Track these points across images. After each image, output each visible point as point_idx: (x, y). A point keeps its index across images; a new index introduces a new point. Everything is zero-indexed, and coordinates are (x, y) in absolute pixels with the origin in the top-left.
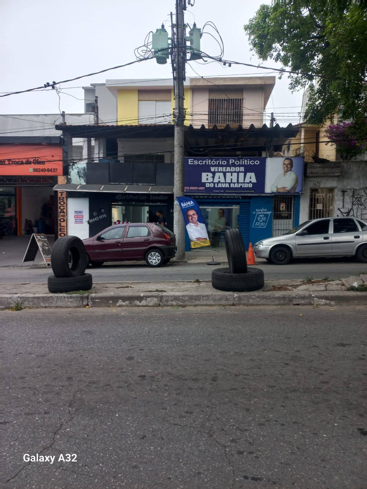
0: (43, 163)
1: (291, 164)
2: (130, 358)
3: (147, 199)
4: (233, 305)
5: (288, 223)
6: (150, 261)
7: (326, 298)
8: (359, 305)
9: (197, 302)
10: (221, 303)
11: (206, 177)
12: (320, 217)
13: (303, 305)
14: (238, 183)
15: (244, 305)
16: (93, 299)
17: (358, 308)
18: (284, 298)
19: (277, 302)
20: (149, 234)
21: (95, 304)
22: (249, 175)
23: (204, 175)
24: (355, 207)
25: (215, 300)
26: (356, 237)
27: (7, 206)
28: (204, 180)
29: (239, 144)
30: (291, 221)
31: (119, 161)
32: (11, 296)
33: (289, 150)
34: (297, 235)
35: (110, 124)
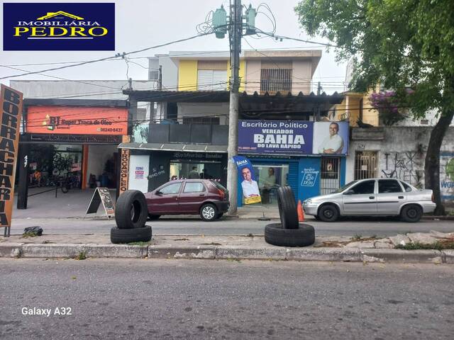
0: (110, 123)
1: (337, 128)
2: (188, 309)
3: (203, 157)
4: (286, 259)
5: (335, 183)
6: (204, 215)
7: (375, 255)
8: (408, 263)
9: (251, 256)
10: (274, 257)
11: (257, 138)
12: (365, 178)
13: (353, 261)
14: (287, 144)
15: (296, 260)
16: (152, 250)
17: (406, 265)
18: (335, 254)
19: (328, 258)
20: (204, 190)
21: (154, 256)
22: (297, 137)
23: (256, 136)
24: (398, 169)
25: (267, 254)
26: (400, 198)
27: (74, 162)
28: (256, 141)
29: (288, 109)
30: (337, 181)
31: (178, 123)
32: (76, 245)
33: (334, 115)
34: (344, 194)
35: (172, 90)
